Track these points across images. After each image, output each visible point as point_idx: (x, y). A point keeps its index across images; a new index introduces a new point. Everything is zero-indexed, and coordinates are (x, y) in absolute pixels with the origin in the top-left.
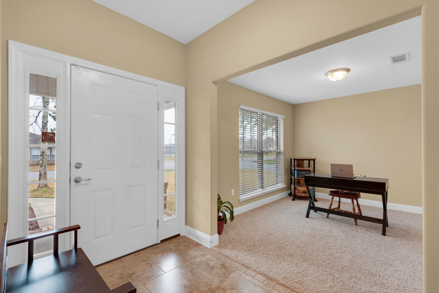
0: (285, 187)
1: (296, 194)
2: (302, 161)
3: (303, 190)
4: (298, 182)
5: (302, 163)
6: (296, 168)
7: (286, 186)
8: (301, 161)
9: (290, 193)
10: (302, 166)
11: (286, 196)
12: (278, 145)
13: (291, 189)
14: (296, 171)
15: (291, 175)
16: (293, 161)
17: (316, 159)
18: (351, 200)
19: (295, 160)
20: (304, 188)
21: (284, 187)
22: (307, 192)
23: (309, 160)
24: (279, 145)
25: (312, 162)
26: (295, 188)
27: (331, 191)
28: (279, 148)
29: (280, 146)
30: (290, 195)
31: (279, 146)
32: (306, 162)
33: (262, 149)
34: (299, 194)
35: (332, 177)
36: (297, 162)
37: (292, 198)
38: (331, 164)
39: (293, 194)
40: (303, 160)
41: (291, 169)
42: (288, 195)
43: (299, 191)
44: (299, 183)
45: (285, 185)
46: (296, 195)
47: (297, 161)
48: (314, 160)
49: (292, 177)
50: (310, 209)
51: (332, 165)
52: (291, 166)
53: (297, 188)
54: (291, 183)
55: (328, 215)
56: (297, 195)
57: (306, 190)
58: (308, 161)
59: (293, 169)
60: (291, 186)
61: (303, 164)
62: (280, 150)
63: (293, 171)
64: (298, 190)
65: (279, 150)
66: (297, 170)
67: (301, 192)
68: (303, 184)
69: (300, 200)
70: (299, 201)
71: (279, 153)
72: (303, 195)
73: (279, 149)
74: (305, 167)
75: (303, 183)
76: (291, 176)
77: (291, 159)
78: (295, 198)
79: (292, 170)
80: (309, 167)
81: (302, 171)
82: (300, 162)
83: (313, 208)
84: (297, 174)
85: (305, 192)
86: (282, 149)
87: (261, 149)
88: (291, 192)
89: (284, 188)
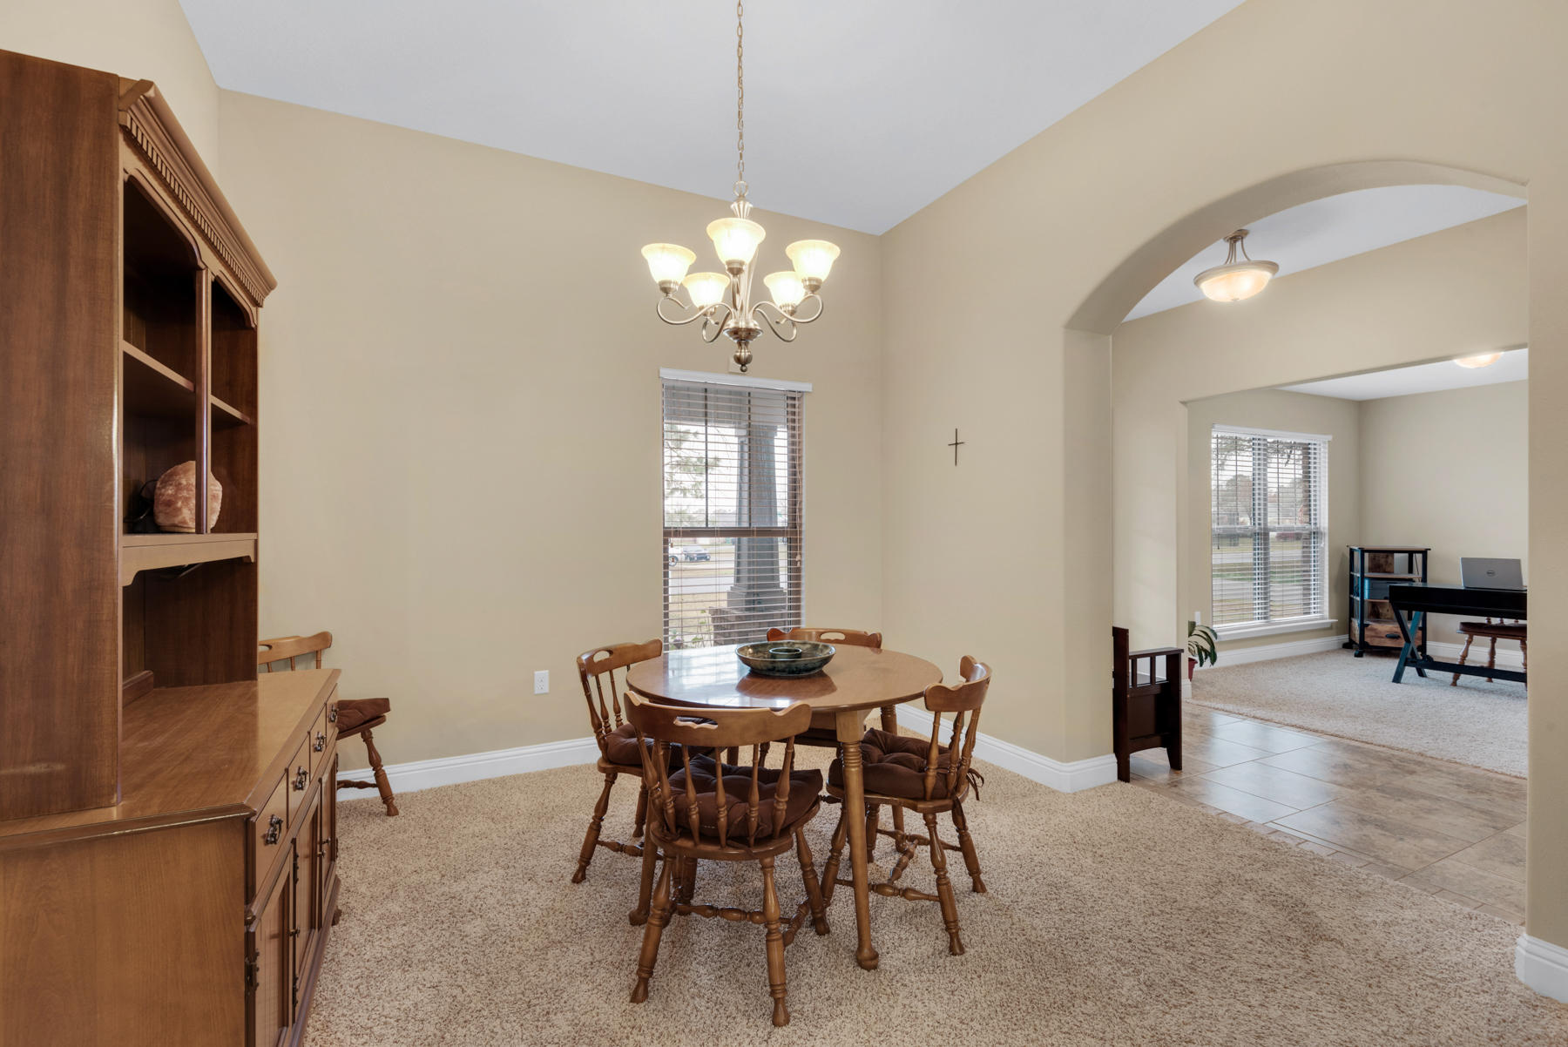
0: (1332, 623)
1: (1366, 641)
2: (1387, 556)
3: (1388, 632)
4: (1375, 611)
5: (1387, 562)
6: (1366, 574)
8: (1386, 554)
9: (1348, 640)
10: (1388, 569)
11: (1336, 648)
12: (1310, 515)
13: (1350, 630)
14: (1366, 582)
15: (1352, 591)
16: (1357, 556)
17: (1430, 550)
19: (1363, 551)
20: (1390, 625)
21: (1327, 623)
22: (1402, 635)
23: (1411, 553)
24: (1312, 510)
25: (1419, 557)
26: (1363, 627)
27: (1464, 624)
28: (1312, 521)
29: (1318, 516)
30: (1347, 646)
31: (1312, 517)
32: (1400, 559)
33: (1265, 524)
34: (1376, 642)
35: (1466, 587)
36: (1372, 560)
37: (1356, 652)
38: (1462, 559)
39: (1357, 644)
40: (1392, 552)
41: (1352, 577)
42: (1341, 646)
43: (1377, 633)
44: (1376, 615)
45: (1331, 617)
46: (1365, 644)
47: (1372, 554)
48: (1424, 553)
49: (1354, 598)
50: (1405, 665)
51: (1466, 562)
52: (1352, 568)
53: (1368, 625)
54: (1352, 615)
55: (1456, 678)
56: (1371, 644)
57: (1399, 630)
58: (1407, 555)
59: (1359, 575)
60: (1350, 621)
61: (1392, 564)
62: (1318, 526)
63: (1357, 583)
64: (1374, 630)
65: (1313, 526)
66: (1371, 579)
67: (1381, 636)
68: (1391, 619)
69: (1380, 657)
70: (1375, 658)
71: (1314, 533)
72: (1389, 643)
73: (1315, 524)
74: (1395, 571)
75: (1389, 616)
76: (1352, 595)
77: (1352, 551)
78: (1362, 653)
79: (1356, 580)
80: (1411, 571)
81: (1385, 582)
82: (1381, 558)
83: (1412, 662)
84: (1370, 590)
85: (1394, 637)
86: (1323, 521)
88: (1350, 639)
89: (1329, 626)
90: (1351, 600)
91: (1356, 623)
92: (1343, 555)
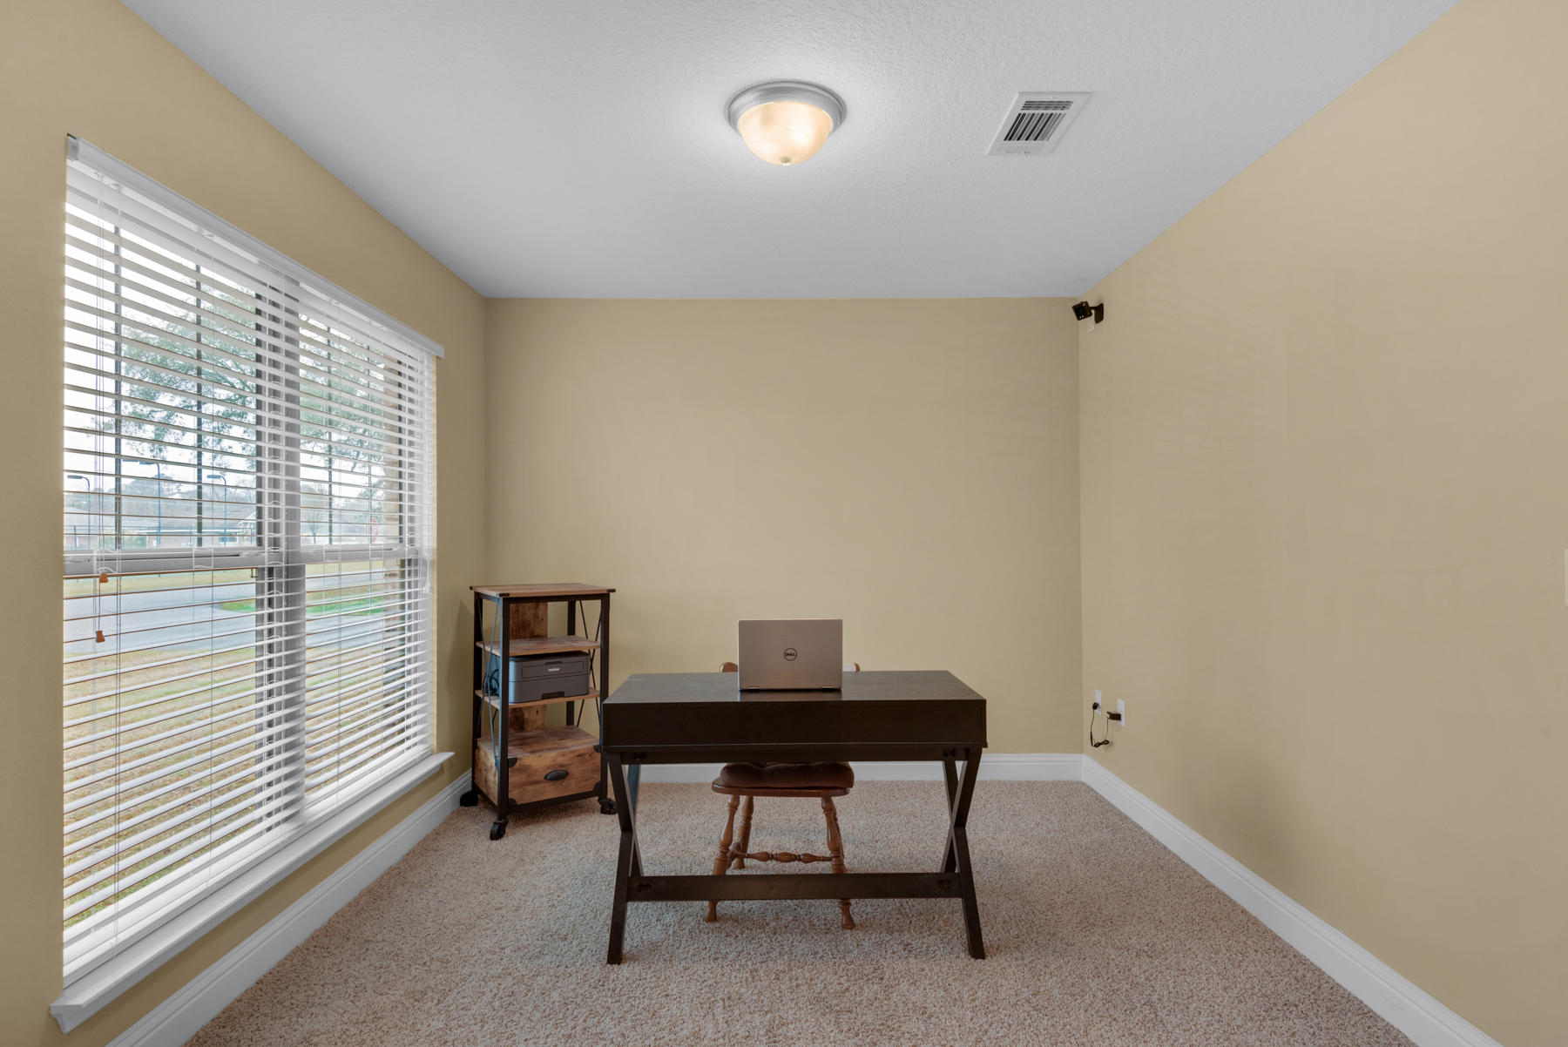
0: (442, 764)
1: (511, 795)
2: (537, 607)
3: (548, 768)
5: (536, 616)
7: (451, 754)
8: (534, 604)
9: (470, 789)
10: (538, 631)
12: (401, 520)
13: (475, 763)
14: (512, 665)
15: (480, 687)
16: (493, 607)
17: (614, 591)
18: (819, 800)
19: (507, 601)
20: (553, 754)
21: (436, 766)
23: (572, 600)
24: (406, 514)
25: (591, 608)
26: (506, 764)
28: (406, 535)
29: (416, 525)
30: (469, 798)
31: (412, 520)
32: (556, 611)
33: (293, 542)
34: (526, 796)
35: (743, 691)
36: (514, 613)
37: (488, 820)
38: (742, 624)
39: (496, 802)
40: (545, 599)
41: (480, 654)
42: (458, 805)
43: (530, 775)
45: (441, 749)
46: (513, 800)
47: (515, 604)
48: (604, 597)
49: (487, 699)
50: (627, 901)
51: (746, 626)
52: (478, 636)
53: (515, 760)
54: (477, 733)
55: (714, 910)
56: (519, 803)
58: (567, 603)
59: (498, 652)
60: (475, 747)
61: (544, 623)
62: (417, 545)
63: (491, 665)
64: (525, 769)
65: (406, 546)
66: (520, 659)
67: (535, 779)
69: (533, 823)
70: (528, 829)
71: (410, 561)
72: (549, 792)
73: (412, 541)
74: (549, 636)
76: (480, 693)
77: (479, 599)
78: (506, 824)
79: (488, 660)
80: (573, 633)
81: (543, 662)
82: (531, 612)
84: (517, 682)
85: (557, 776)
86: (427, 539)
87: (287, 539)
88: (474, 785)
89: (438, 770)
90: (478, 702)
91: (490, 757)
92: (462, 606)
